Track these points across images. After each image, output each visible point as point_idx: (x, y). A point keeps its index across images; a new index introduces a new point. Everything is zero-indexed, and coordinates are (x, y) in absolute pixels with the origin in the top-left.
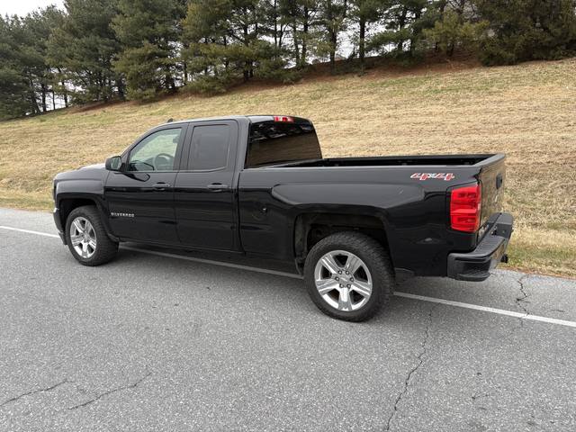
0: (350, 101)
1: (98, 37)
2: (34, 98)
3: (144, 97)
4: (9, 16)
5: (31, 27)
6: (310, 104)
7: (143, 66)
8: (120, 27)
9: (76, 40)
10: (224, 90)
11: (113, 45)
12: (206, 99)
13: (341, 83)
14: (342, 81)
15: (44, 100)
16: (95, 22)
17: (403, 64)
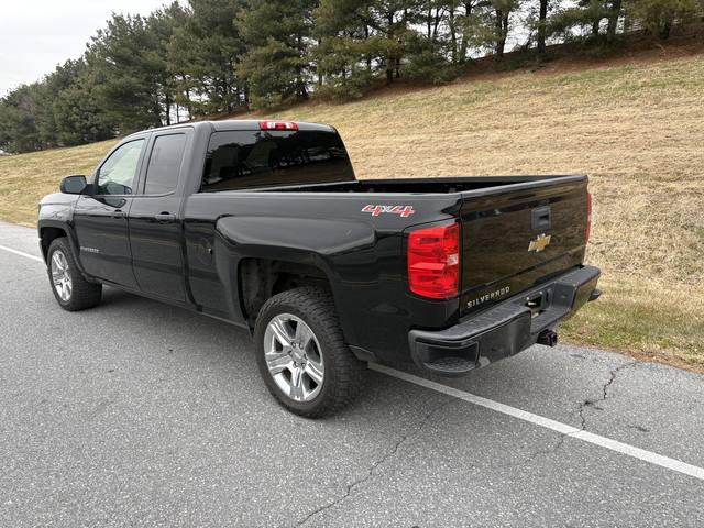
0: (511, 104)
1: (221, 37)
2: (158, 110)
3: (268, 106)
4: (132, 16)
5: (154, 28)
6: (460, 109)
7: (267, 68)
8: (244, 23)
9: (199, 41)
10: (360, 95)
11: (237, 45)
12: (339, 107)
13: (506, 82)
14: (509, 79)
15: (168, 112)
16: (218, 19)
17: (593, 52)
